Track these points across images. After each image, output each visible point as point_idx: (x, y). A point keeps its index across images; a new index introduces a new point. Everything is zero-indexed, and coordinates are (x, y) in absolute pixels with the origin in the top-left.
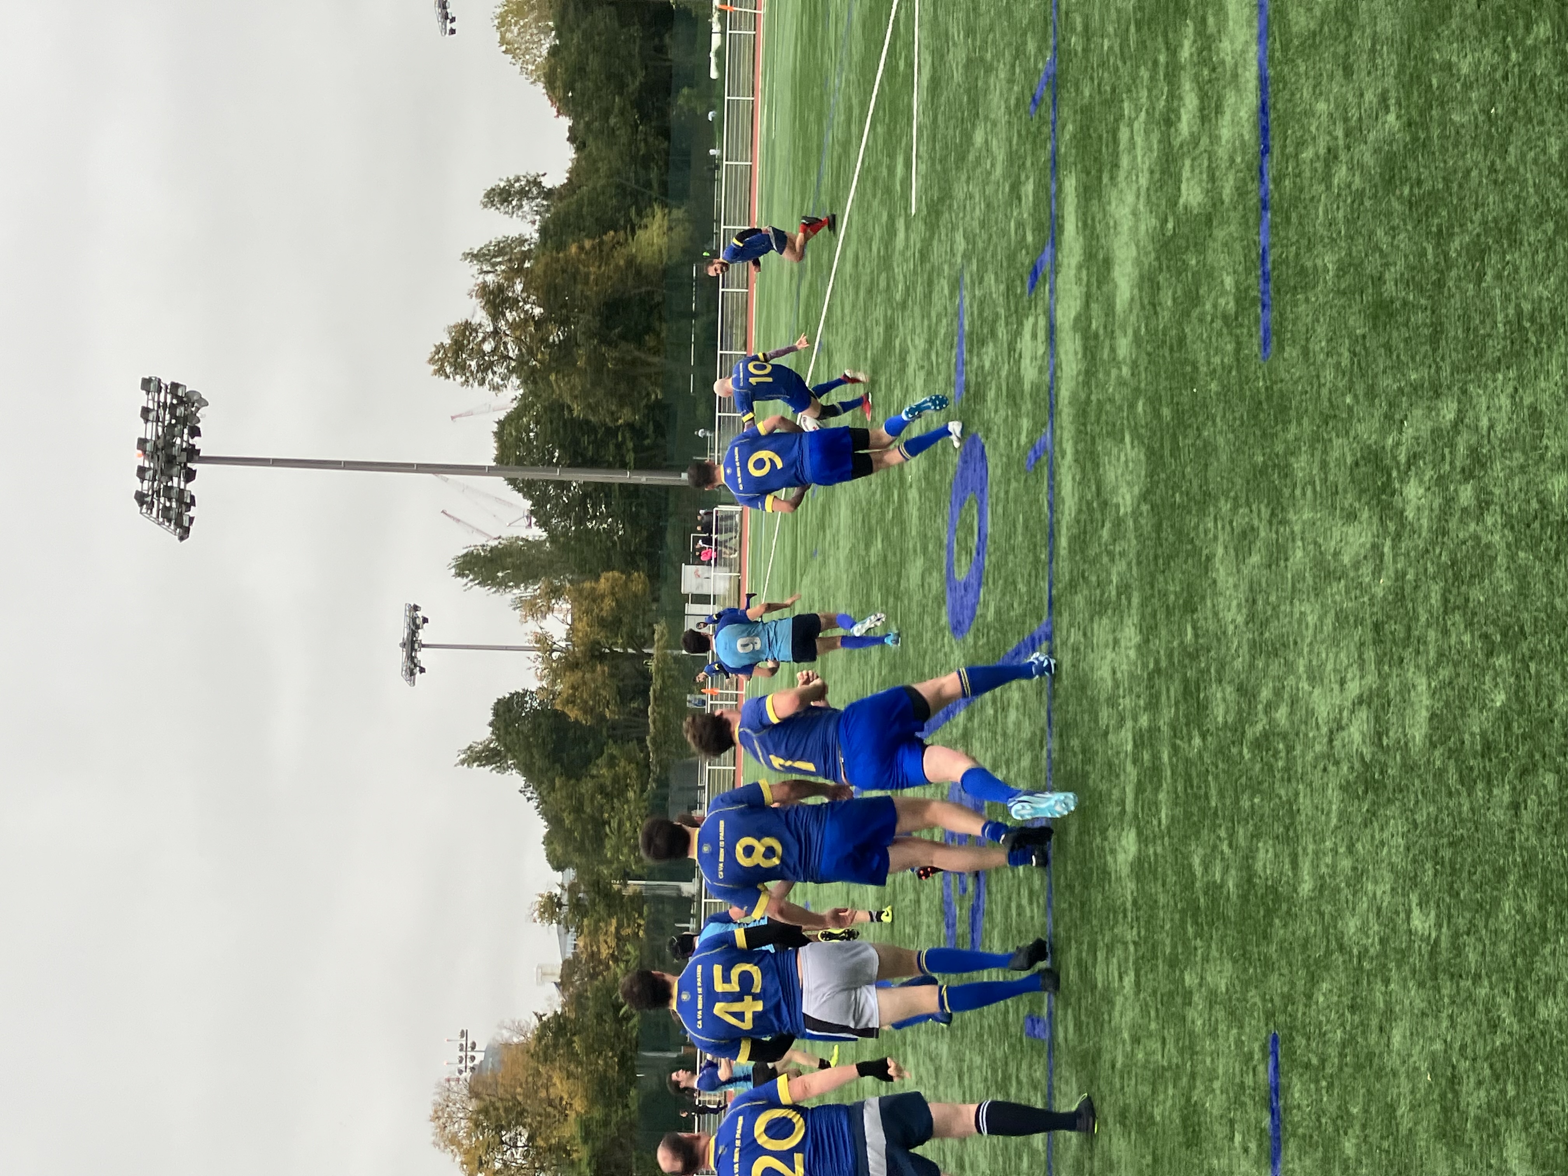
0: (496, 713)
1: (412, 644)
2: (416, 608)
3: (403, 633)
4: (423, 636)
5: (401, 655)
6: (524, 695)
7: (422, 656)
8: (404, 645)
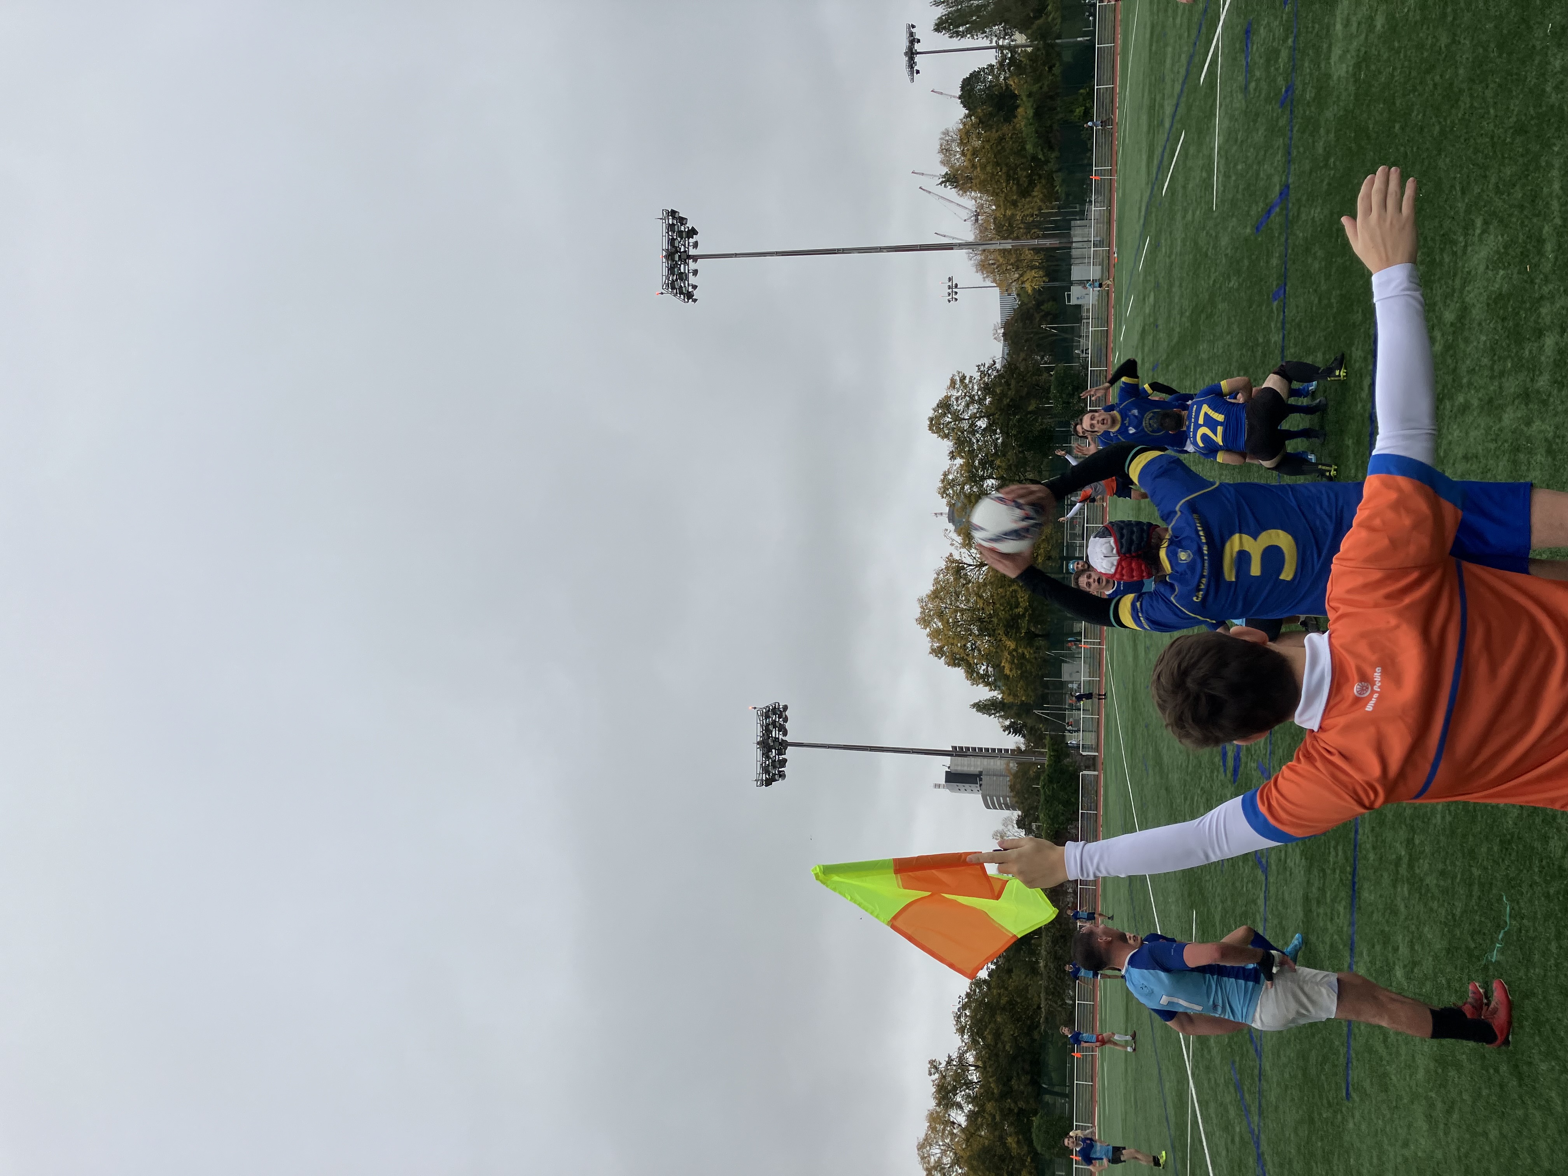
0: (963, 88)
1: (911, 54)
2: (913, 27)
3: (904, 44)
4: (917, 47)
5: (905, 59)
6: (979, 72)
7: (917, 58)
8: (906, 54)
